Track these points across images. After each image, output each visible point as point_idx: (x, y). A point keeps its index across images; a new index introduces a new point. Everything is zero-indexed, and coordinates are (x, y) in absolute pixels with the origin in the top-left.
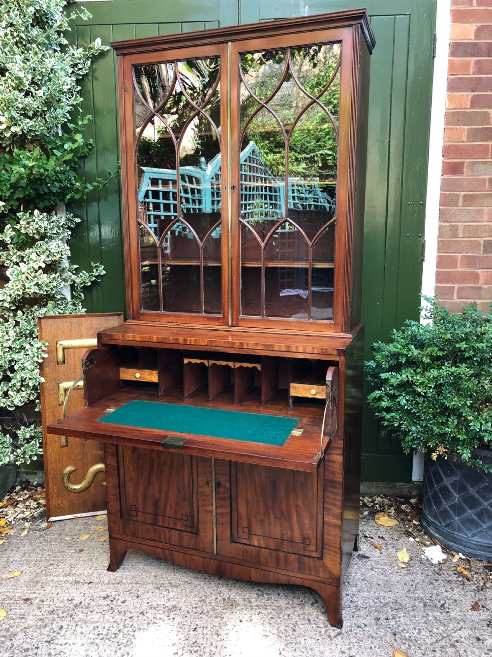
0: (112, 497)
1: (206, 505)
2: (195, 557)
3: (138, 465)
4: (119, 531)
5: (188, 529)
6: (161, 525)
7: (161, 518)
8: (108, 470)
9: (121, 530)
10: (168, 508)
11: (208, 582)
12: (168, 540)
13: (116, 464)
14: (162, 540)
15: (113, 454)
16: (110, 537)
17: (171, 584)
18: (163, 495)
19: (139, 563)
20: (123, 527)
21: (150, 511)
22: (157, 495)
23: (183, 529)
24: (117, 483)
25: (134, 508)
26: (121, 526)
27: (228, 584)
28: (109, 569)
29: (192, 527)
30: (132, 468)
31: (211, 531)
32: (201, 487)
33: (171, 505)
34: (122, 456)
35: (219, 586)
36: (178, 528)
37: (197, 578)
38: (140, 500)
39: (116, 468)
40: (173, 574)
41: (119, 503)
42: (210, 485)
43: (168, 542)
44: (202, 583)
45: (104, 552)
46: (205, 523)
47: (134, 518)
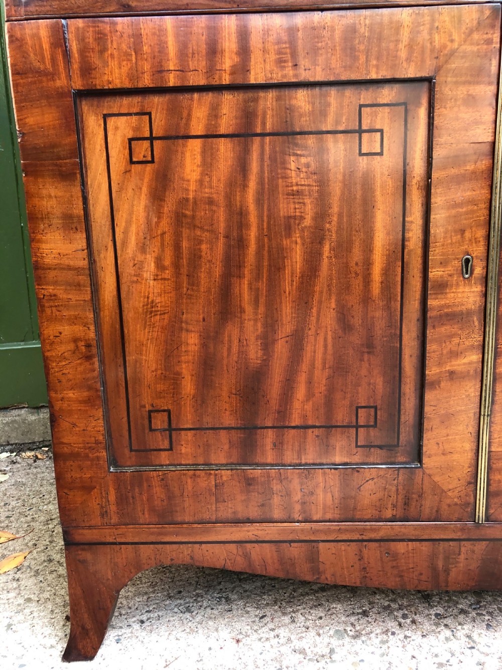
0: (71, 394)
1: (455, 354)
2: (401, 547)
3: (177, 247)
4: (103, 515)
5: (377, 455)
6: (270, 458)
7: (269, 437)
8: (50, 289)
9: (113, 508)
10: (301, 392)
11: (405, 616)
12: (298, 507)
13: (84, 263)
14: (277, 514)
15: (69, 223)
16: (69, 543)
17: (302, 652)
18: (281, 349)
19: (158, 608)
20: (122, 500)
21: (228, 420)
22: (254, 353)
23: (357, 459)
24: (92, 335)
25: (159, 422)
26: (112, 497)
27: (462, 611)
28: (69, 655)
29: (390, 448)
30: (150, 267)
31: (469, 446)
32: (442, 286)
33: (310, 382)
34: (107, 228)
35: (448, 621)
36: (338, 459)
37: (365, 614)
38: (188, 387)
39: (84, 279)
40: (286, 619)
41: (100, 413)
42: (479, 271)
43: (296, 516)
44: (392, 625)
45: (29, 600)
46: (447, 418)
47: (164, 457)
